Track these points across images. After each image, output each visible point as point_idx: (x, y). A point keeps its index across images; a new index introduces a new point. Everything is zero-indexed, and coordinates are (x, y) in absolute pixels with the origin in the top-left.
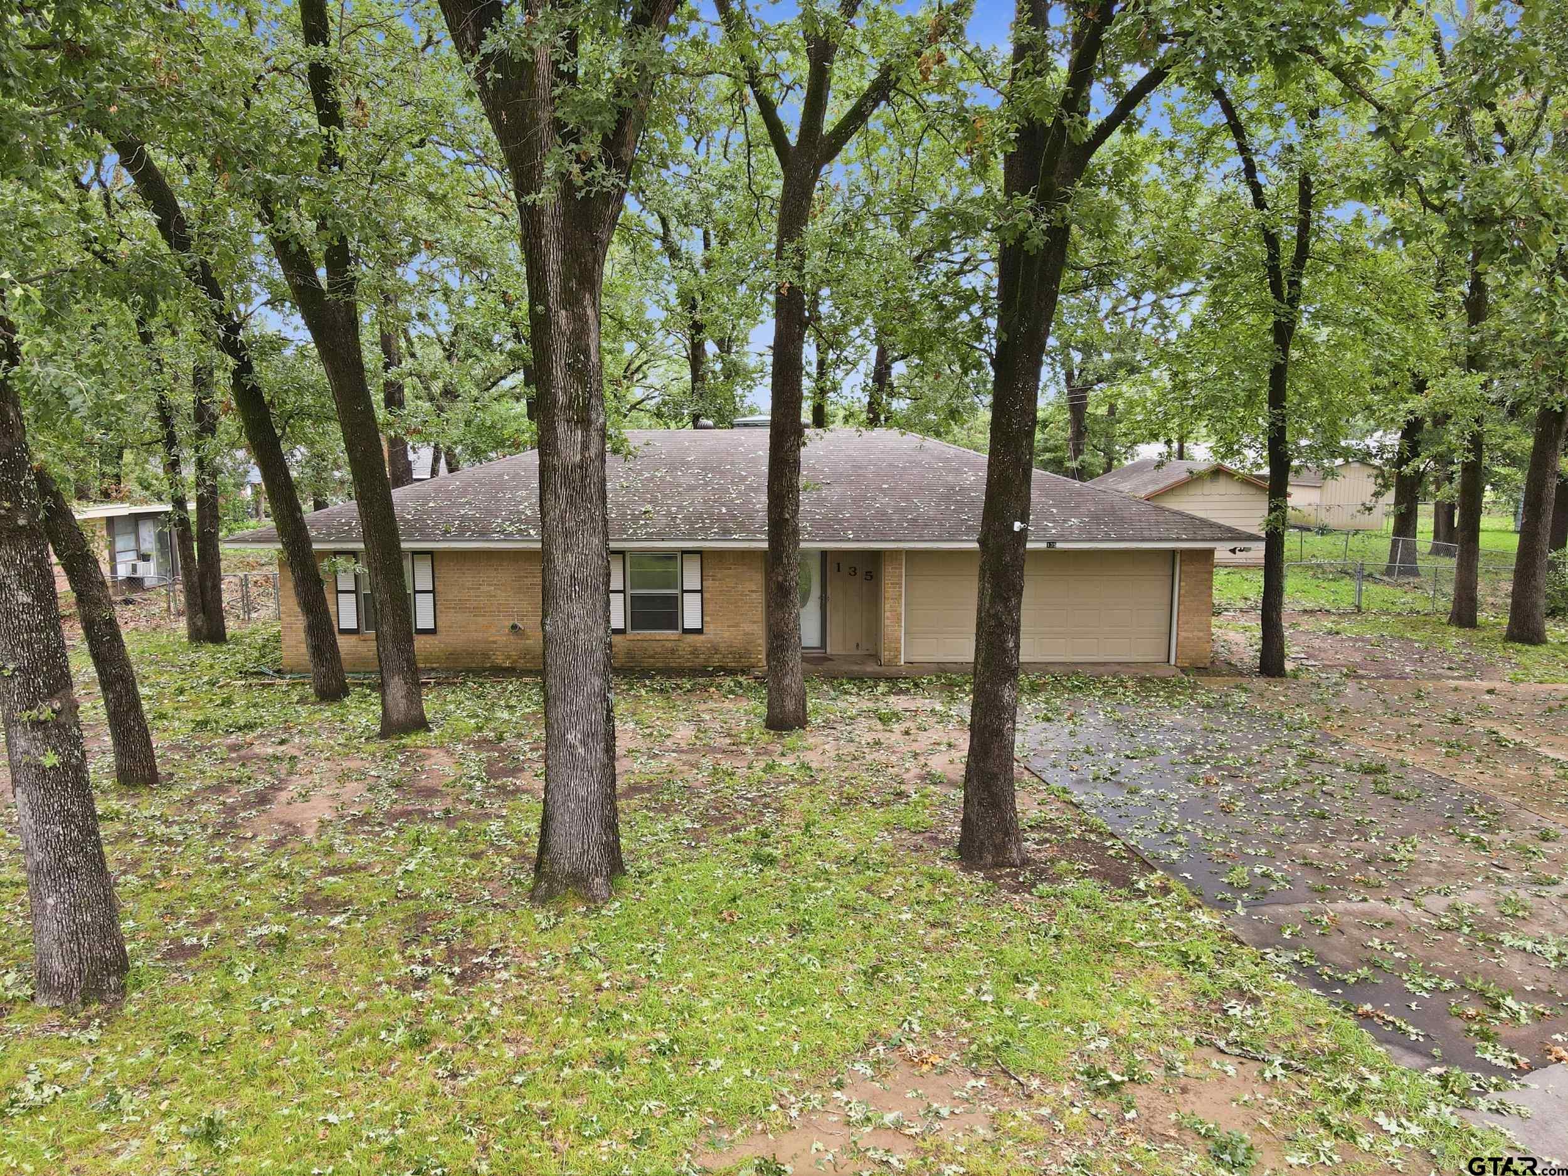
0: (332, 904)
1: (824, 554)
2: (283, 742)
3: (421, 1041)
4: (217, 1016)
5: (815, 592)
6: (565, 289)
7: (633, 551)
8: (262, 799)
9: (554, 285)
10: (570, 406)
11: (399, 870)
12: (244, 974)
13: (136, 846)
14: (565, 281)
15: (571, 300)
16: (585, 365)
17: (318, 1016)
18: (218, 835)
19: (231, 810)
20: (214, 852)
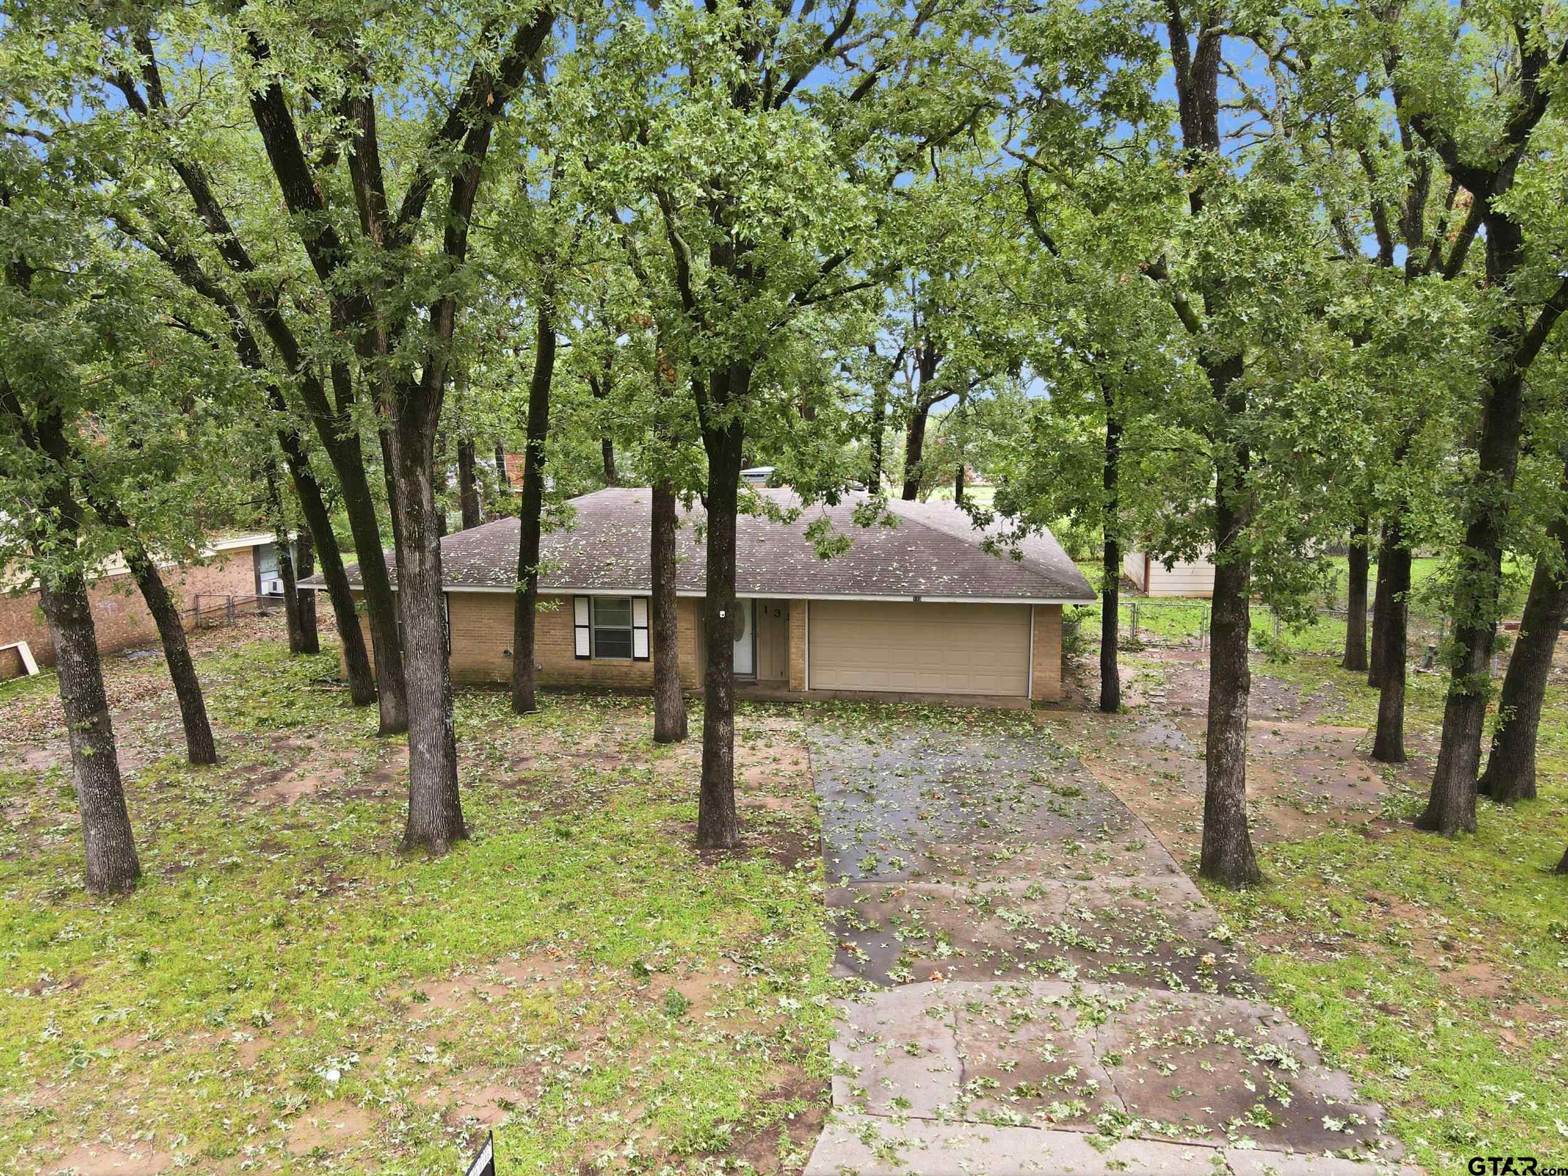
0: (278, 847)
1: (754, 600)
2: (310, 737)
3: (279, 924)
4: (177, 903)
5: (748, 630)
6: (403, 466)
7: (596, 597)
8: (275, 777)
9: (396, 463)
10: (410, 538)
11: (329, 828)
12: (202, 884)
13: (181, 805)
14: (403, 460)
15: (408, 473)
16: (419, 512)
17: (232, 908)
18: (234, 800)
19: (250, 783)
20: (225, 811)
